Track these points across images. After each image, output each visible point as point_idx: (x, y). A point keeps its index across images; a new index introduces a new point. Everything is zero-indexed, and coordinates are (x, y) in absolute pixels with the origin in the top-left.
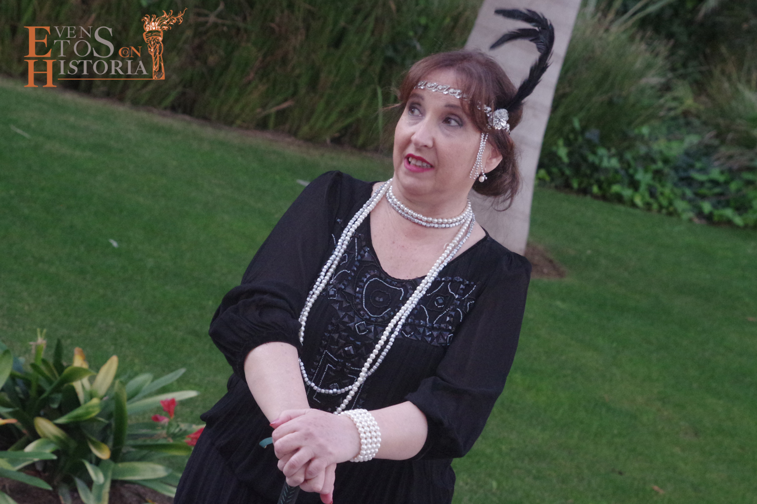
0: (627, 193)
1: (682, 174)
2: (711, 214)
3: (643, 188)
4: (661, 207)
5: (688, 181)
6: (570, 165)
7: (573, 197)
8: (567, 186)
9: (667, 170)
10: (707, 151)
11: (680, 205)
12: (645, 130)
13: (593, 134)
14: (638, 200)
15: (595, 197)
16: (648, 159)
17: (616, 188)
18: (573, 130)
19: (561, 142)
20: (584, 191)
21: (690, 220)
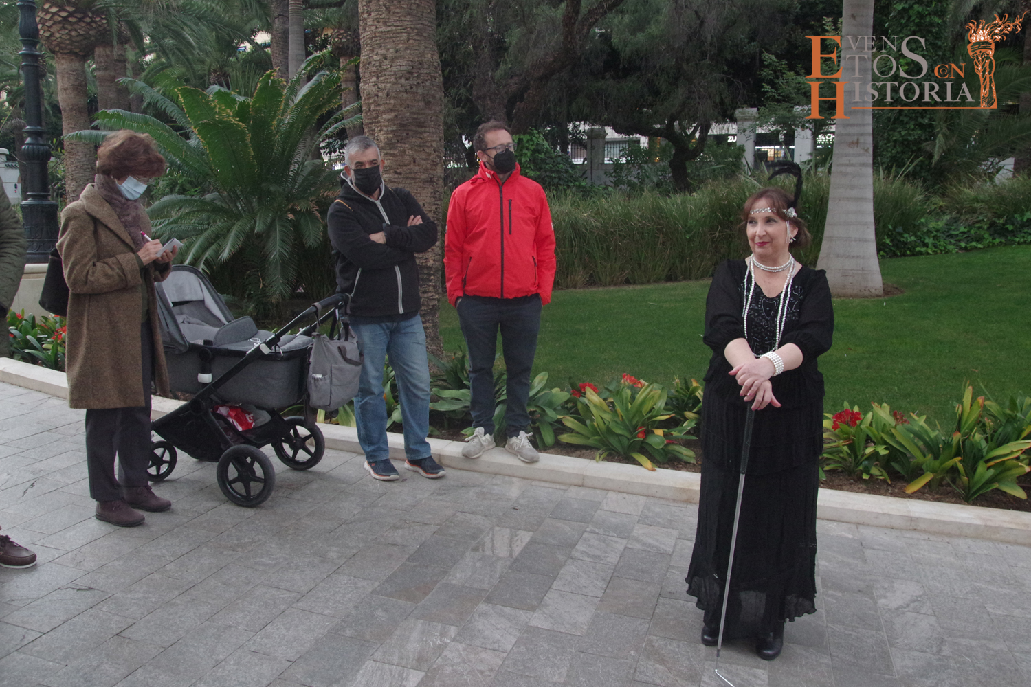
0: (923, 249)
1: (947, 234)
2: (966, 247)
3: (930, 245)
4: (941, 251)
5: (951, 236)
6: (893, 245)
7: (899, 259)
8: (895, 255)
9: (939, 235)
10: (956, 220)
11: (950, 247)
12: (923, 220)
13: (900, 229)
14: (930, 251)
15: (910, 256)
16: (929, 231)
17: (918, 249)
18: (890, 230)
19: (886, 237)
20: (904, 255)
21: (957, 252)
